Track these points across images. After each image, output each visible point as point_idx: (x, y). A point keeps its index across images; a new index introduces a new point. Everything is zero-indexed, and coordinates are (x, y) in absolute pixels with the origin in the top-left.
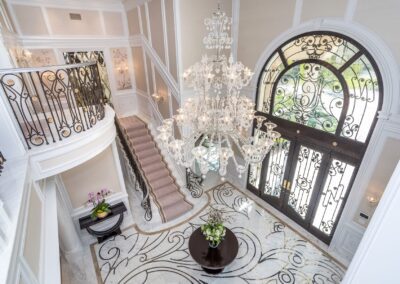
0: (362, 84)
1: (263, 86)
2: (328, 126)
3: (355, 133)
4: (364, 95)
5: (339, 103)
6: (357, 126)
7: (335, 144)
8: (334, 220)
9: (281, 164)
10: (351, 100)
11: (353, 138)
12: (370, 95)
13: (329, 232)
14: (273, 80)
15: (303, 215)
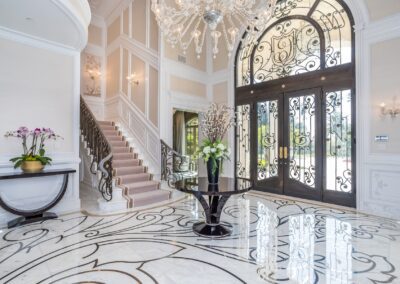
0: (331, 18)
1: (240, 63)
2: (311, 66)
3: (338, 59)
4: (335, 24)
5: (315, 42)
6: (339, 53)
7: (323, 78)
8: (350, 167)
9: (272, 131)
10: (326, 34)
11: (339, 64)
12: (341, 22)
13: (349, 189)
14: (249, 53)
15: (312, 184)
